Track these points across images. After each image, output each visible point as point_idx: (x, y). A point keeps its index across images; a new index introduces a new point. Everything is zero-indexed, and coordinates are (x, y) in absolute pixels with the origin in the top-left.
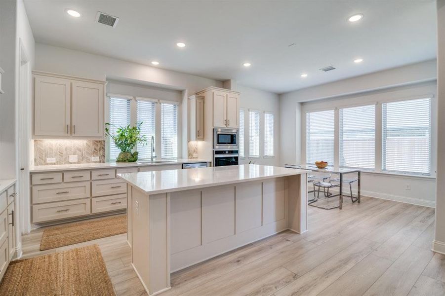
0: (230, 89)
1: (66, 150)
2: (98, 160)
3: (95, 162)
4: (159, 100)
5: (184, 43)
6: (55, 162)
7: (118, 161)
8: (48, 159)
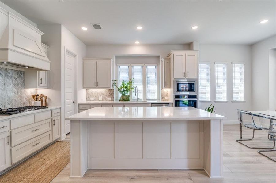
0: (193, 49)
1: (98, 94)
2: (111, 99)
3: (109, 100)
4: (144, 64)
5: (141, 26)
6: (93, 99)
7: (120, 100)
8: (91, 98)
